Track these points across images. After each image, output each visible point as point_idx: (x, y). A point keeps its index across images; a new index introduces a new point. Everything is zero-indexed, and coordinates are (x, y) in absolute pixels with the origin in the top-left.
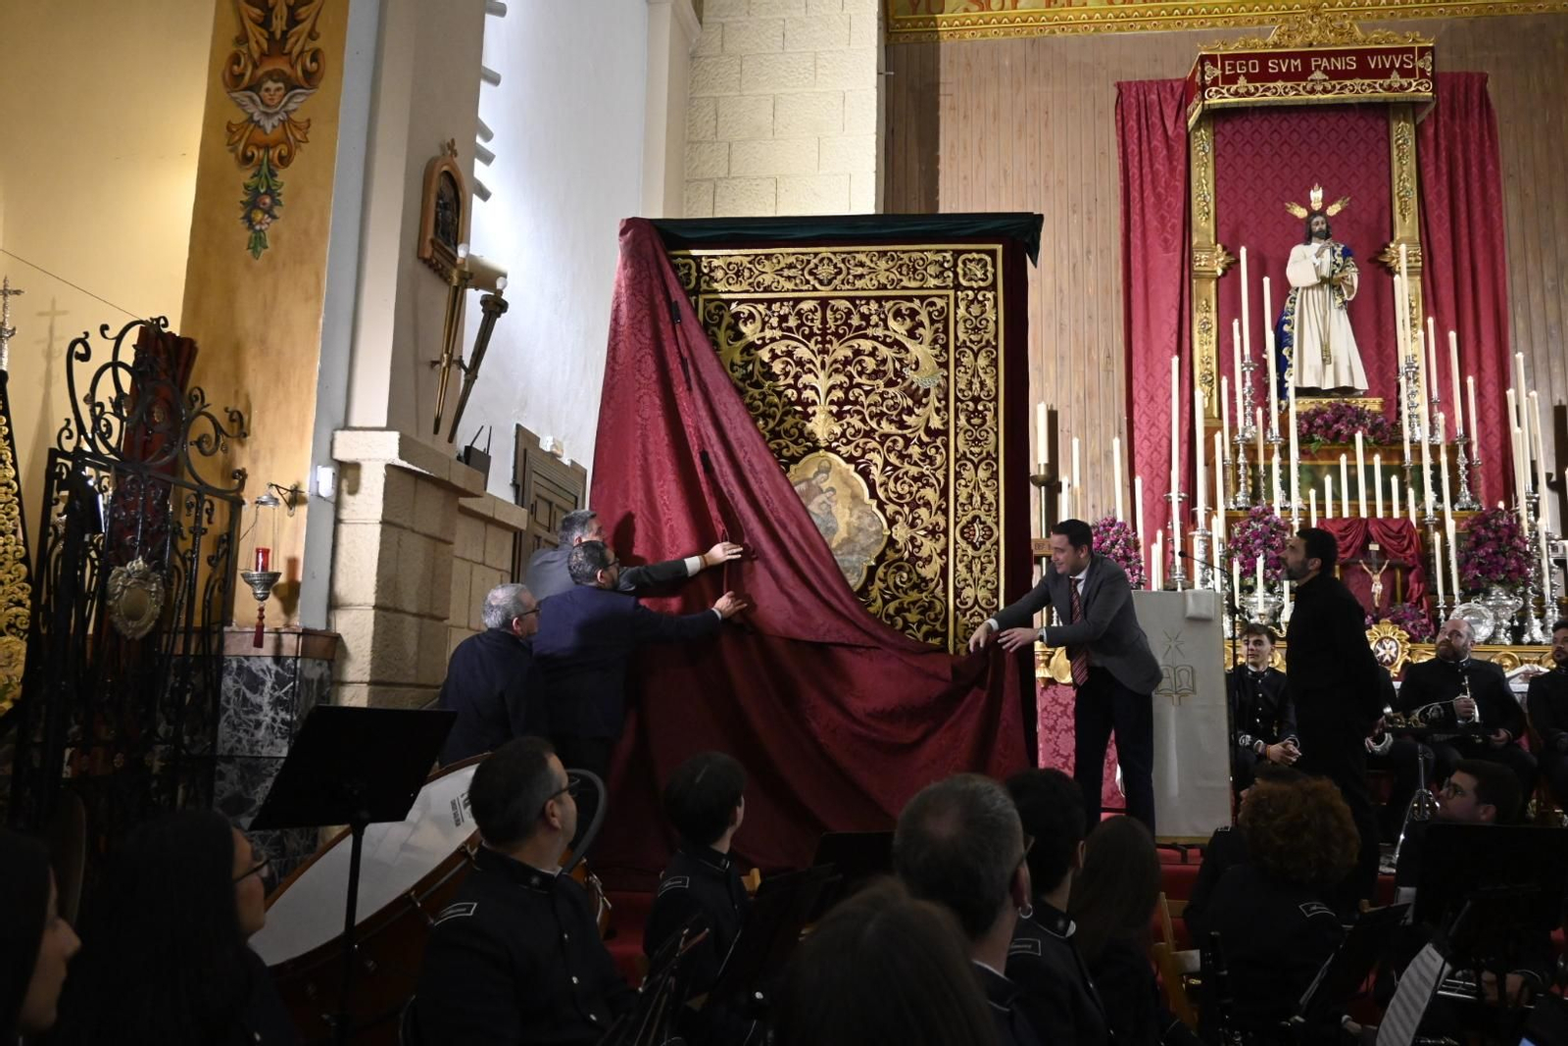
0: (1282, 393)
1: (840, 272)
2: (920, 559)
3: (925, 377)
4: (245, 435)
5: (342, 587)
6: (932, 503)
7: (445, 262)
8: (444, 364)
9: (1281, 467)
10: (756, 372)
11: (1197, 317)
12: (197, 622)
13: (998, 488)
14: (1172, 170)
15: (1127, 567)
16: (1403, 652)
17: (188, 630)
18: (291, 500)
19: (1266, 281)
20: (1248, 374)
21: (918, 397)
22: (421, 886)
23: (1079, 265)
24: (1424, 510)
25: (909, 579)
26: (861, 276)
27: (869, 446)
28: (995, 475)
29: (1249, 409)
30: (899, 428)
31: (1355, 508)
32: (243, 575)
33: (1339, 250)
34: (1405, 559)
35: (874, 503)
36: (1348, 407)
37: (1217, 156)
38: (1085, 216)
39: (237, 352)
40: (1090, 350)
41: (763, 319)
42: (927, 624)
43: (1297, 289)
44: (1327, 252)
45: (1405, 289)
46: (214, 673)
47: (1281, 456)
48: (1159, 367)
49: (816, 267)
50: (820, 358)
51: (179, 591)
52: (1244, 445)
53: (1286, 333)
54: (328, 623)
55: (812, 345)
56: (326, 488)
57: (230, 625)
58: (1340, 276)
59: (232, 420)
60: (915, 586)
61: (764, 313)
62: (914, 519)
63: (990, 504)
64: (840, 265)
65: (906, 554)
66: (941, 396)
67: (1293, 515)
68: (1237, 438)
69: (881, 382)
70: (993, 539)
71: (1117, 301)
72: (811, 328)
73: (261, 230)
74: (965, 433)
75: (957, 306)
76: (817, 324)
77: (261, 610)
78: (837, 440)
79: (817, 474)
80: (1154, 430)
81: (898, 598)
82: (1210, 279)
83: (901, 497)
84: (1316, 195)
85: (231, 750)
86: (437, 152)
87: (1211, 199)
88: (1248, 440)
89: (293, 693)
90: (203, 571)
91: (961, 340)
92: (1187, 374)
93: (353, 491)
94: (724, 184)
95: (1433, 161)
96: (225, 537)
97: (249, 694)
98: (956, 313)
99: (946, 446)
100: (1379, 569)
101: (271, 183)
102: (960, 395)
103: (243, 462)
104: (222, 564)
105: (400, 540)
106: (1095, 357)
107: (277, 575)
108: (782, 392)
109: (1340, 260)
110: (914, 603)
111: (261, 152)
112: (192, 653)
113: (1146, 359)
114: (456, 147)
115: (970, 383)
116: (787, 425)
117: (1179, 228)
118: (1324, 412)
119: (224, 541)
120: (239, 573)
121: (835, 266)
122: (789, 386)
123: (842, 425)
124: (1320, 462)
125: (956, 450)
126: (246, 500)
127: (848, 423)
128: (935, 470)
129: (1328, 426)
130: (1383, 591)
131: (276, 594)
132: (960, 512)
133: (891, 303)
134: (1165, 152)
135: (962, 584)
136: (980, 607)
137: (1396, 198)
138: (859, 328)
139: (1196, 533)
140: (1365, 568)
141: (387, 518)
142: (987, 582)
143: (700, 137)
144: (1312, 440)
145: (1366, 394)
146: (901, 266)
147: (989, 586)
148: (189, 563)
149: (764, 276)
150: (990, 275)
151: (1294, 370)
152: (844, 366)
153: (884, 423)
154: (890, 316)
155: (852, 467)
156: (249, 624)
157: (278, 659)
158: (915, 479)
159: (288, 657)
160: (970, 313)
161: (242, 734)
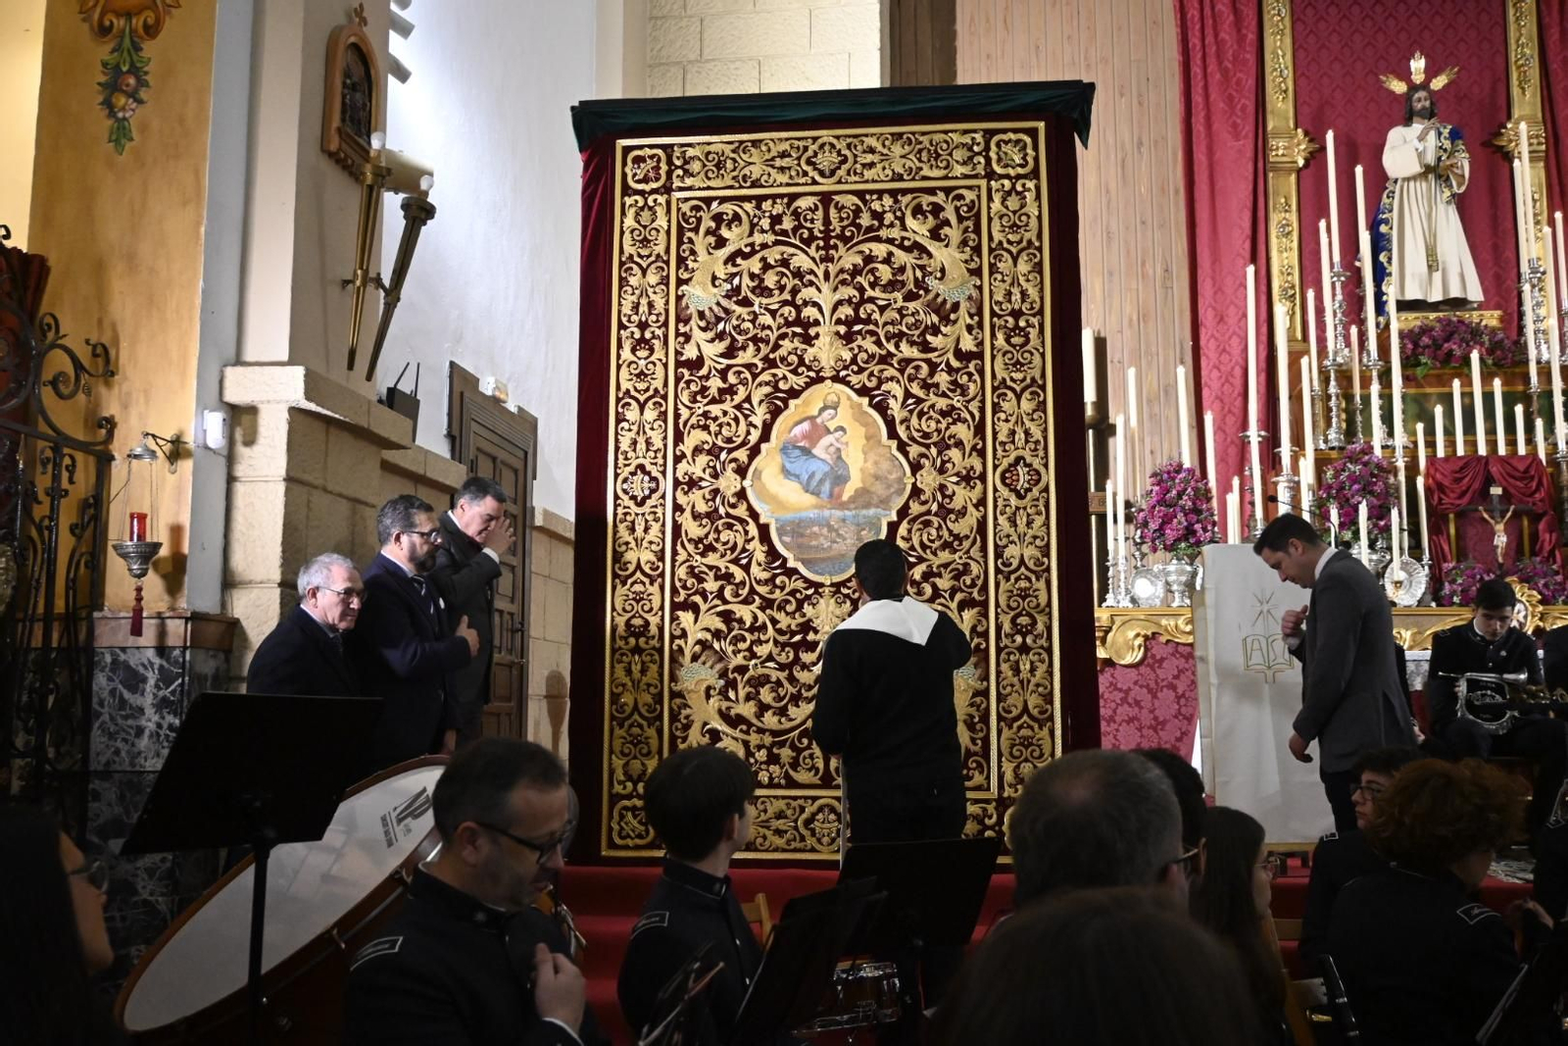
0: (1380, 307)
1: (845, 161)
2: (951, 511)
3: (953, 287)
4: (113, 374)
5: (238, 561)
6: (965, 442)
7: (356, 158)
8: (358, 283)
9: (1381, 396)
10: (744, 286)
11: (1275, 218)
12: (60, 605)
13: (1045, 422)
14: (1241, 39)
15: (1198, 522)
16: (1533, 616)
17: (48, 618)
18: (172, 453)
19: (1359, 170)
20: (1338, 286)
21: (945, 312)
22: (345, 922)
23: (1129, 159)
24: (1555, 445)
25: (940, 537)
26: (872, 165)
27: (886, 374)
28: (1041, 406)
29: (1339, 328)
30: (922, 351)
31: (1472, 444)
32: (115, 547)
33: (1446, 132)
34: (1534, 504)
35: (894, 444)
36: (1461, 322)
37: (1296, 20)
38: (1135, 102)
39: (99, 270)
40: (1143, 264)
41: (751, 222)
42: (963, 591)
43: (1396, 181)
44: (1432, 134)
45: (1527, 178)
46: (84, 671)
47: (1381, 384)
48: (1229, 281)
49: (816, 154)
50: (822, 267)
51: (36, 568)
52: (1336, 371)
53: (1383, 235)
54: (223, 605)
55: (812, 251)
56: (215, 437)
57: (102, 610)
58: (1448, 163)
59: (95, 355)
60: (946, 546)
61: (752, 214)
62: (944, 463)
63: (1037, 442)
64: (845, 152)
65: (935, 507)
66: (973, 311)
67: (1397, 454)
68: (1327, 363)
69: (899, 296)
70: (1042, 485)
71: (1177, 204)
72: (810, 230)
73: (125, 119)
74: (1004, 355)
75: (990, 199)
76: (819, 225)
77: (139, 590)
78: (846, 368)
79: (822, 410)
80: (1225, 358)
81: (926, 560)
82: (1289, 171)
83: (926, 435)
84: (1418, 65)
85: (108, 763)
86: (342, 20)
87: (1289, 73)
88: (1340, 365)
89: (182, 691)
90: (65, 543)
91: (996, 241)
92: (1264, 288)
93: (250, 442)
94: (696, 69)
95: (1558, 21)
96: (91, 501)
97: (127, 695)
98: (989, 208)
99: (981, 372)
100: (1503, 517)
101: (135, 57)
102: (996, 308)
103: (111, 408)
104: (88, 533)
105: (309, 501)
106: (1151, 272)
107: (157, 546)
108: (776, 311)
109: (1447, 144)
110: (946, 566)
111: (122, 22)
112: (55, 644)
113: (1214, 271)
114: (365, 14)
115: (1009, 294)
116: (782, 352)
117: (1251, 108)
118: (1432, 329)
119: (90, 506)
120: (110, 544)
121: (839, 153)
122: (785, 303)
123: (851, 349)
124: (1429, 390)
125: (994, 376)
126: (116, 455)
127: (860, 347)
128: (968, 402)
129: (1436, 346)
130: (1508, 544)
131: (156, 569)
132: (1000, 452)
133: (909, 197)
134: (1231, 18)
135: (1005, 541)
136: (1027, 568)
137: (1514, 68)
138: (870, 229)
139: (1280, 478)
140: (1486, 516)
141: (292, 474)
142: (1035, 537)
143: (665, 11)
144: (1418, 364)
145: (1481, 306)
146: (920, 151)
147: (1038, 542)
148: (46, 533)
149: (751, 167)
150: (1030, 159)
151: (1395, 278)
152: (853, 276)
153: (904, 346)
154: (908, 213)
155: (865, 401)
156: (125, 608)
157: (162, 650)
158: (944, 414)
159: (174, 648)
160: (1007, 207)
161: (119, 744)
